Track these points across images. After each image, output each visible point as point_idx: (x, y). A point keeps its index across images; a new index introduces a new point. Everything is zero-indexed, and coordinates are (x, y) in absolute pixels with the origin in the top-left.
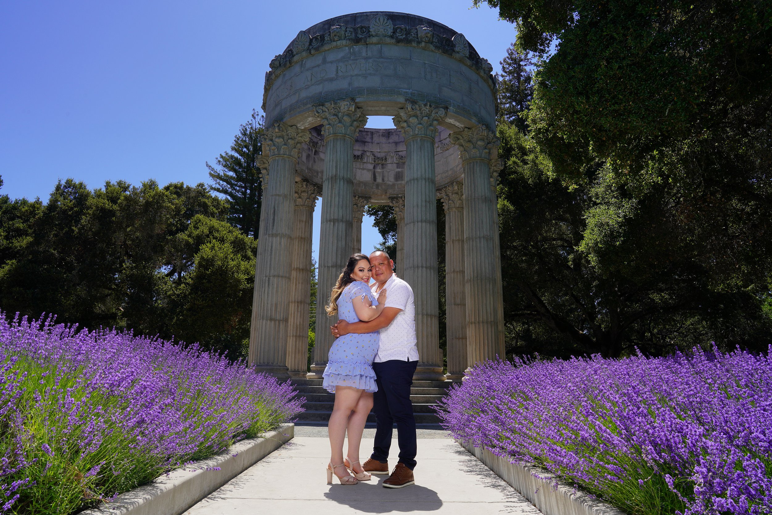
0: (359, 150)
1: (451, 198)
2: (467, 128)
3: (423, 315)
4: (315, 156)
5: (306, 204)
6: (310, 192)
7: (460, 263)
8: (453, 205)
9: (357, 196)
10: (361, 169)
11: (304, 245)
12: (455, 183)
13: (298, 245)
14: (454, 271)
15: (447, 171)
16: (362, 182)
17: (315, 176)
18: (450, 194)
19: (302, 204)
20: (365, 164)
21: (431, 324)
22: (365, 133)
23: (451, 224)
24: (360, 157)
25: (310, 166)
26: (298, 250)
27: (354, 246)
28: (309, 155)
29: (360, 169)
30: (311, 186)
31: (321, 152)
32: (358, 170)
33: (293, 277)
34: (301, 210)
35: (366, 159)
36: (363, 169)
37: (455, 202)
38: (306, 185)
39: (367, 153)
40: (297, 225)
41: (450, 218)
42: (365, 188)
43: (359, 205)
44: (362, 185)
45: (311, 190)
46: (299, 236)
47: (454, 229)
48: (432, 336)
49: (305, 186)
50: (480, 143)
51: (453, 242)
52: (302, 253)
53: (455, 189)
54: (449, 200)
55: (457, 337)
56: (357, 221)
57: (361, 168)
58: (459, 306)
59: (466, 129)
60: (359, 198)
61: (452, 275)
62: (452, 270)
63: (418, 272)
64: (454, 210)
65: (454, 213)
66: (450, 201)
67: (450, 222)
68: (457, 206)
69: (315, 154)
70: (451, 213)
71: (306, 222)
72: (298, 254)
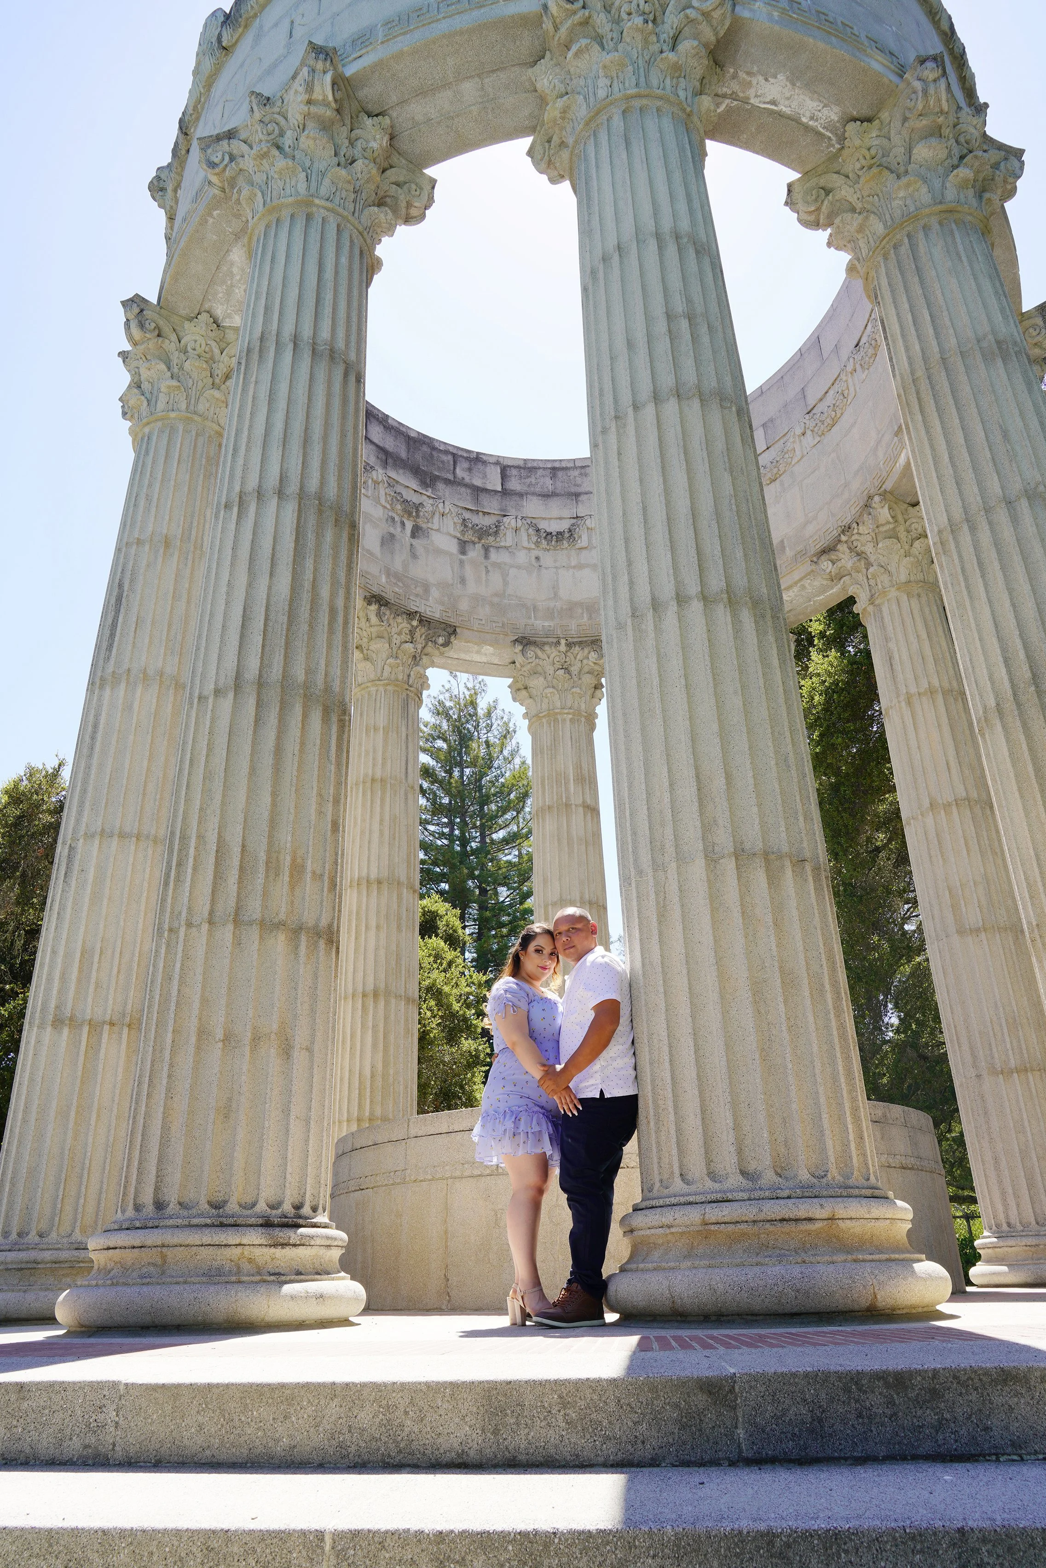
0: (560, 519)
1: (872, 558)
2: (855, 120)
3: (712, 858)
4: (415, 542)
5: (386, 674)
6: (397, 640)
7: (954, 771)
8: (885, 578)
9: (563, 642)
10: (574, 567)
11: (383, 800)
12: (877, 499)
13: (364, 805)
14: (933, 806)
15: (846, 485)
16: (580, 604)
17: (417, 595)
18: (869, 549)
19: (372, 676)
20: (584, 552)
21: (778, 908)
22: (576, 473)
23: (892, 645)
24: (567, 535)
25: (398, 566)
26: (363, 820)
27: (568, 798)
28: (392, 536)
29: (568, 567)
30: (399, 619)
31: (438, 530)
32: (562, 572)
33: (350, 912)
34: (369, 694)
35: (585, 537)
36: (580, 567)
37: (892, 568)
38: (379, 615)
39: (588, 522)
40: (360, 744)
41: (883, 627)
42: (590, 618)
43: (574, 669)
44: (580, 611)
45: (399, 634)
46: (366, 775)
47: (905, 657)
48: (789, 981)
49: (374, 619)
50: (924, 152)
51: (909, 703)
52: (376, 827)
53: (882, 520)
54: (869, 565)
55: (998, 1066)
56: (571, 720)
57: (573, 563)
58: (983, 935)
59: (852, 127)
60: (569, 645)
61: (930, 820)
62: (926, 803)
63: (658, 630)
64: (893, 593)
65: (895, 607)
66: (871, 570)
67: (887, 640)
68: (903, 578)
69: (414, 535)
70: (885, 609)
71: (386, 730)
72: (362, 833)
